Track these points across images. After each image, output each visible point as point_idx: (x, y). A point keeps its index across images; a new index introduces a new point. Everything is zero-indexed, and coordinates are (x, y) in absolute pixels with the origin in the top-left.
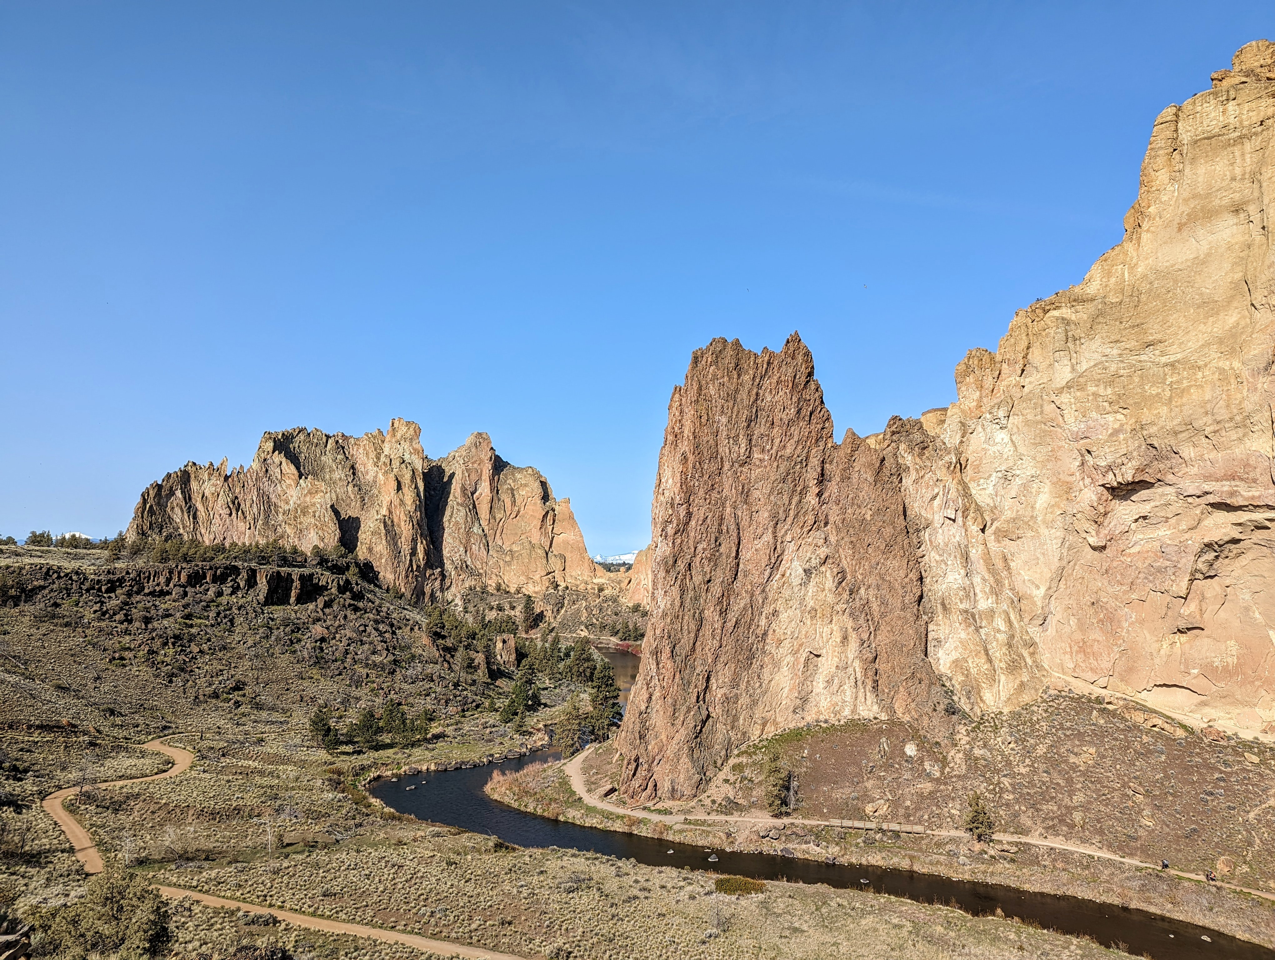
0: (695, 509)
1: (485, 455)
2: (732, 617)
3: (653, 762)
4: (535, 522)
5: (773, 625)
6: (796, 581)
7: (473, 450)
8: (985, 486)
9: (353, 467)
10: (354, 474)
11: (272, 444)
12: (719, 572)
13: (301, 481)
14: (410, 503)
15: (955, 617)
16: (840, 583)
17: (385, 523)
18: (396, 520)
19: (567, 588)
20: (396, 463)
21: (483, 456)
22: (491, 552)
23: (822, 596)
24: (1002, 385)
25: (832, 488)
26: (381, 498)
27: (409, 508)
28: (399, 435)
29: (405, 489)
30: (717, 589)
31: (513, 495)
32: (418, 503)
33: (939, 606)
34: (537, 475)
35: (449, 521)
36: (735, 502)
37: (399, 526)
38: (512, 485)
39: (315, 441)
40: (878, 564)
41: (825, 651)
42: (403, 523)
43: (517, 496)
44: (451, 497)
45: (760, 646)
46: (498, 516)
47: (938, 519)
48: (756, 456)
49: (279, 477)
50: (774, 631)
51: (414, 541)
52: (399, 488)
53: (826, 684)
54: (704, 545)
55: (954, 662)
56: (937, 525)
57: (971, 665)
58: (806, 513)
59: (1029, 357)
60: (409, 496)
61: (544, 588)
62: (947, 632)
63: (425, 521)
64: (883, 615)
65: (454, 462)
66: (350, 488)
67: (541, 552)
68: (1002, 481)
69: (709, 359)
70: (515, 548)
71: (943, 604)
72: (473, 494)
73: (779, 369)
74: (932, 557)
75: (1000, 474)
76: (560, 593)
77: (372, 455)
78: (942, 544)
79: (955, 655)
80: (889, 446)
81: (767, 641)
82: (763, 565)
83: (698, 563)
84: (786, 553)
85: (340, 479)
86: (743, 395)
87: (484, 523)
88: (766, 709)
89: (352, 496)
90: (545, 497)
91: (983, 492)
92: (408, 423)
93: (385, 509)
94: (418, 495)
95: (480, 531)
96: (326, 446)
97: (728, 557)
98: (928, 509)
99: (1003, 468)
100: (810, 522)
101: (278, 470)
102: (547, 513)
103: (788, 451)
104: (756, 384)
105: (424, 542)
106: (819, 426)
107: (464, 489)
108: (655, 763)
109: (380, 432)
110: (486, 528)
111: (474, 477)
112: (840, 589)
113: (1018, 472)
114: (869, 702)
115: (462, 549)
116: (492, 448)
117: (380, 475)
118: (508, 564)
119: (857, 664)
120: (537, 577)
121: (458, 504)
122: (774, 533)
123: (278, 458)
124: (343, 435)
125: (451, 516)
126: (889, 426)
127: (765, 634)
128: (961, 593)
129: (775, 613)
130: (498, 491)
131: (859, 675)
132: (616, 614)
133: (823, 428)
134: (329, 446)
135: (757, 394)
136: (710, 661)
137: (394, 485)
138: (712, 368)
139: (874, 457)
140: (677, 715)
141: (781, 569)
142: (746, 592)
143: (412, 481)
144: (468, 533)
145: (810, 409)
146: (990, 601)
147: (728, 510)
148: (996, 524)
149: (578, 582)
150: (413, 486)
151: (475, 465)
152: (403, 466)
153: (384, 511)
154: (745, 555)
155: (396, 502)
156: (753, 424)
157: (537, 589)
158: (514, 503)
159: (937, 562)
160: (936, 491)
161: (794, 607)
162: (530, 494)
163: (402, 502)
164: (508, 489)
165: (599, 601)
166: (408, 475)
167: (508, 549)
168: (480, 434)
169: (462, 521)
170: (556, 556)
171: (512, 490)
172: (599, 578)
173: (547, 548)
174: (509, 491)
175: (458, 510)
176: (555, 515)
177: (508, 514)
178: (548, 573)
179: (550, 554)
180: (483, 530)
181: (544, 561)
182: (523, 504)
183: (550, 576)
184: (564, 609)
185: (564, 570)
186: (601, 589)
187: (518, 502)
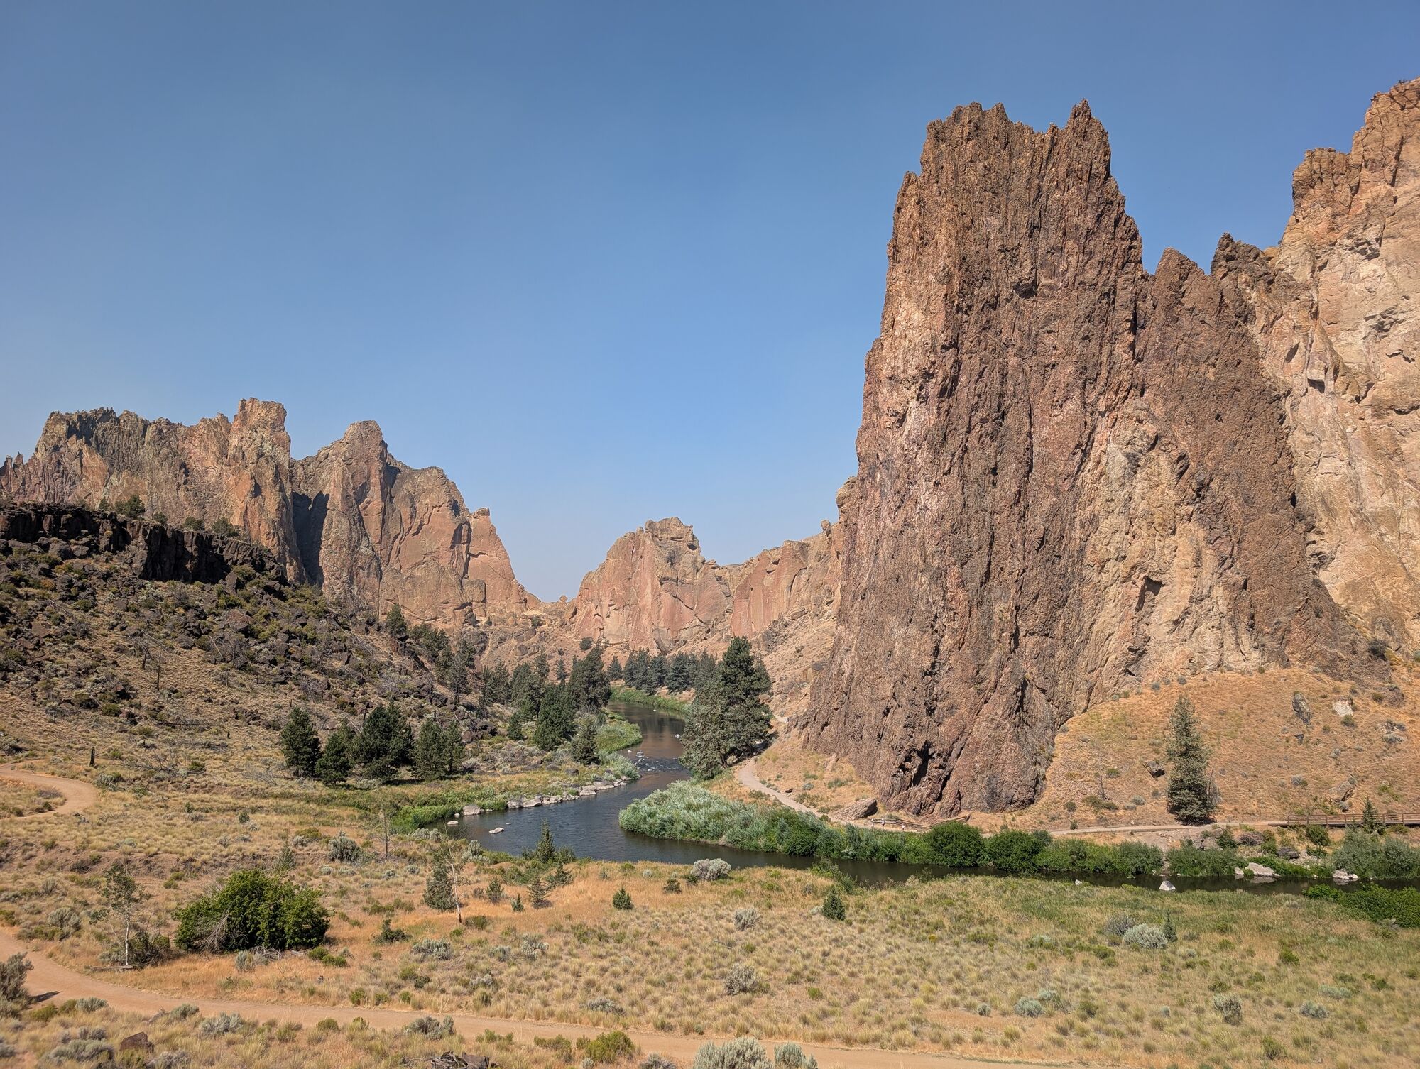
0: (966, 357)
1: (374, 451)
2: (1037, 522)
3: (949, 754)
4: (443, 540)
5: (1093, 538)
6: (1116, 472)
7: (357, 443)
8: (1350, 340)
9: (183, 465)
10: (187, 473)
11: (65, 427)
12: (1008, 457)
13: (113, 478)
14: (273, 511)
15: (1345, 521)
16: (1182, 474)
19: (490, 623)
20: (251, 457)
21: (369, 452)
22: (384, 578)
23: (1157, 494)
24: (1365, 197)
25: (1150, 336)
27: (272, 516)
28: (254, 420)
29: (267, 492)
30: (1009, 482)
31: (413, 507)
32: (284, 510)
33: (1319, 505)
34: (443, 479)
35: (327, 537)
36: (1020, 349)
38: (411, 491)
39: (128, 428)
40: (1235, 443)
41: (1167, 576)
43: (418, 505)
44: (328, 505)
45: (1077, 569)
46: (393, 532)
47: (1299, 384)
48: (1043, 281)
49: (79, 472)
50: (1094, 547)
52: (257, 491)
53: (1172, 627)
54: (982, 413)
55: (1347, 586)
56: (1296, 392)
57: (1379, 587)
58: (1119, 372)
59: (1402, 156)
60: (271, 501)
61: (458, 624)
62: (1334, 543)
63: (294, 535)
64: (1248, 518)
65: (328, 461)
66: (181, 493)
67: (452, 578)
68: (1375, 332)
69: (966, 130)
70: (417, 573)
71: (1324, 502)
72: (359, 501)
73: (1068, 154)
74: (1297, 440)
75: (1373, 322)
76: (481, 630)
77: (214, 448)
78: (1308, 418)
79: (1348, 578)
80: (1225, 276)
81: (1086, 562)
82: (1072, 445)
83: (975, 440)
84: (1098, 429)
85: (167, 480)
86: (1018, 185)
87: (374, 540)
88: (1089, 668)
89: (186, 504)
90: (455, 508)
91: (1348, 349)
92: (268, 405)
94: (284, 498)
95: (370, 552)
96: (144, 436)
97: (1019, 433)
98: (1285, 369)
99: (1378, 312)
100: (1126, 385)
101: (77, 462)
102: (460, 527)
103: (1090, 275)
104: (1036, 171)
106: (1127, 243)
107: (346, 497)
108: (954, 754)
109: (224, 418)
110: (377, 547)
111: (360, 479)
112: (1182, 483)
113: (1401, 317)
114: (1246, 647)
115: (345, 574)
116: (382, 443)
117: (227, 474)
118: (409, 594)
119: (1219, 592)
120: (449, 611)
121: (338, 514)
122: (1083, 396)
123: (74, 445)
124: (168, 423)
125: (330, 528)
126: (1222, 247)
127: (1082, 551)
128: (1349, 486)
129: (1093, 520)
130: (392, 498)
131: (1223, 609)
132: (561, 653)
133: (1131, 248)
134: (148, 437)
135: (1039, 188)
136: (1013, 590)
137: (247, 486)
138: (971, 143)
139: (1212, 288)
140: (982, 674)
141: (1094, 454)
142: (1048, 487)
143: (275, 481)
144: (354, 550)
145: (1114, 215)
146: (1385, 497)
147: (1013, 361)
148: (1371, 393)
149: (505, 616)
150: (277, 488)
151: (361, 463)
152: (262, 460)
154: (1042, 432)
155: (254, 508)
156: (1036, 232)
157: (448, 626)
158: (413, 516)
159: (1305, 443)
160: (1296, 341)
161: (1116, 511)
162: (435, 503)
163: (262, 509)
164: (405, 496)
165: (535, 639)
166: (270, 472)
167: (408, 574)
168: (366, 424)
169: (345, 537)
170: (472, 583)
171: (412, 498)
172: (532, 609)
173: (461, 573)
174: (407, 499)
175: (339, 522)
176: (470, 530)
177: (406, 528)
178: (463, 606)
179: (465, 580)
180: (373, 549)
181: (458, 589)
182: (428, 515)
183: (467, 609)
184: (489, 649)
185: (485, 601)
186: (537, 623)
187: (420, 512)
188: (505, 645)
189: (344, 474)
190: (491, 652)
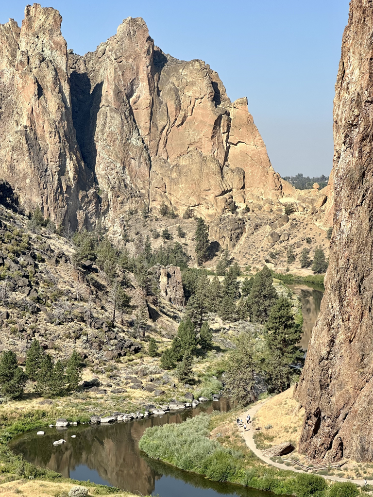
1: (141, 47)
3: (337, 417)
4: (205, 130)
7: (127, 41)
14: (54, 111)
17: (26, 135)
18: (39, 132)
19: (248, 210)
20: (34, 62)
21: (138, 49)
22: (153, 168)
26: (20, 105)
27: (53, 116)
28: (36, 25)
29: (48, 94)
31: (178, 98)
32: (63, 110)
34: (207, 71)
35: (102, 131)
37: (43, 138)
38: (176, 84)
42: (47, 135)
43: (182, 98)
44: (103, 102)
46: (161, 123)
51: (62, 156)
52: (40, 92)
60: (52, 102)
61: (220, 210)
63: (73, 131)
65: (105, 57)
67: (214, 167)
70: (183, 162)
72: (129, 96)
76: (240, 216)
87: (143, 132)
90: (217, 98)
92: (46, 11)
93: (26, 118)
94: (64, 100)
95: (140, 143)
102: (220, 118)
105: (74, 158)
107: (118, 93)
108: (341, 417)
109: (14, 23)
110: (147, 139)
111: (129, 76)
115: (118, 165)
116: (149, 39)
117: (17, 77)
118: (175, 182)
120: (211, 197)
121: (111, 110)
125: (104, 125)
130: (159, 92)
132: (309, 241)
137: (32, 89)
143: (55, 83)
144: (126, 145)
149: (262, 203)
150: (57, 90)
151: (130, 60)
152: (43, 65)
153: (25, 122)
155: (38, 110)
158: (178, 107)
162: (198, 95)
163: (45, 110)
164: (171, 89)
165: (287, 226)
166: (50, 76)
167: (174, 163)
168: (134, 21)
169: (117, 131)
170: (232, 171)
171: (176, 91)
172: (287, 196)
173: (221, 162)
174: (172, 92)
175: (112, 117)
176: (230, 120)
177: (172, 120)
178: (224, 193)
179: (225, 168)
180: (143, 142)
181: (219, 178)
182: (191, 107)
183: (226, 196)
184: (245, 235)
185: (243, 188)
186: (290, 211)
187: (184, 105)
188: (260, 231)
189: (115, 72)
190: (247, 238)
